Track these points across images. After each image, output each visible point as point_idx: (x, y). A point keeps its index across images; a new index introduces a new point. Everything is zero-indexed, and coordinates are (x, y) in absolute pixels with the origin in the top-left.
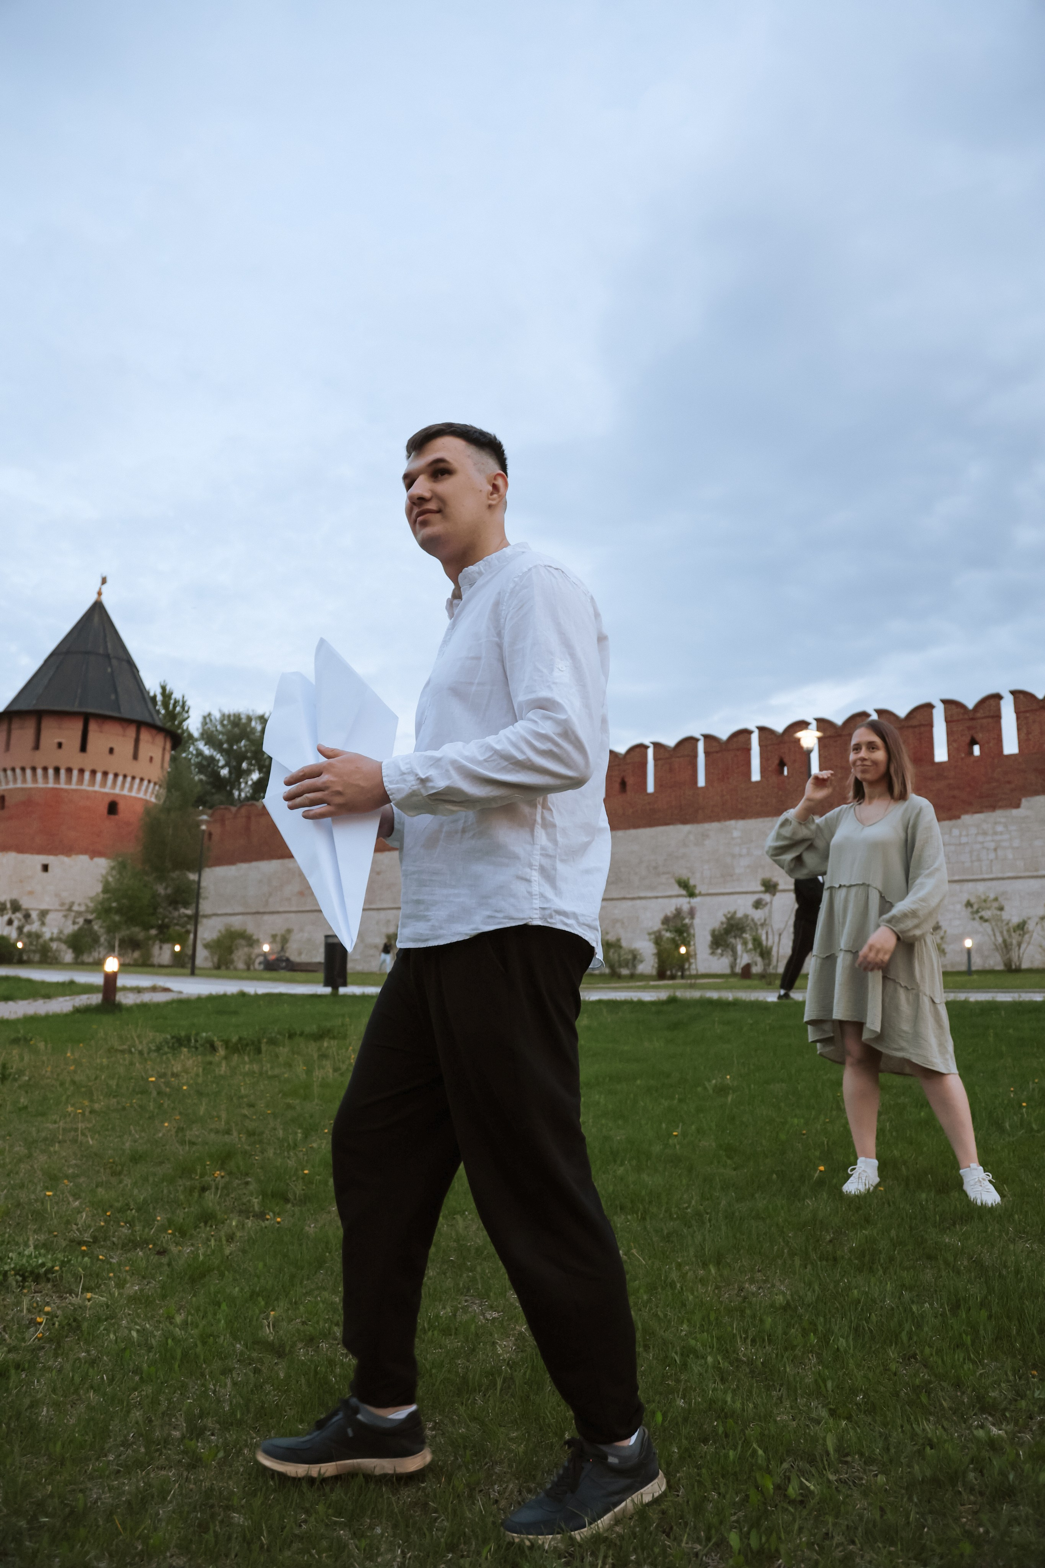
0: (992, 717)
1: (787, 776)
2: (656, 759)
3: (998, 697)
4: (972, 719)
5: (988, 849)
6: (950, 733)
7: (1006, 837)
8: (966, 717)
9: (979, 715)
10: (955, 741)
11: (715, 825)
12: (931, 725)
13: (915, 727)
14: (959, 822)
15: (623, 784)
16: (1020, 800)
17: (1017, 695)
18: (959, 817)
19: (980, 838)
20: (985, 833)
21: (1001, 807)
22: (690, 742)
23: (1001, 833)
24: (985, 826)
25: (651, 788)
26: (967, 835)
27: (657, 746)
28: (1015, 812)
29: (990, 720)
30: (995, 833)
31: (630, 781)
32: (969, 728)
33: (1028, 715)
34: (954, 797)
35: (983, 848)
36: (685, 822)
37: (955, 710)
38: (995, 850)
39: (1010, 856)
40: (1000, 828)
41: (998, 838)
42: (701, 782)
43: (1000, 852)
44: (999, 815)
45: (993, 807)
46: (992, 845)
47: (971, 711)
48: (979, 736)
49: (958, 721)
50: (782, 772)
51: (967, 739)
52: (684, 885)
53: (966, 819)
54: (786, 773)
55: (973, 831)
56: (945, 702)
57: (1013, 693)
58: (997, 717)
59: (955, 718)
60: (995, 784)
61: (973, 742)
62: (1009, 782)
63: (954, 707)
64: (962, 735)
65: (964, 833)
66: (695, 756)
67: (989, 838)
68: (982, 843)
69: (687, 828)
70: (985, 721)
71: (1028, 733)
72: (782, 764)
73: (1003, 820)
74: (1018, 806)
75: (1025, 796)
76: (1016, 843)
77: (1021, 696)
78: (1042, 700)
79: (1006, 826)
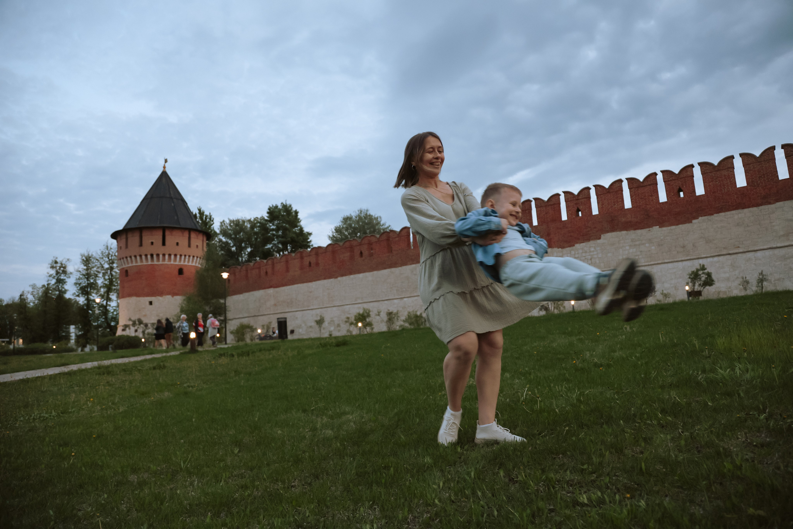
0: (586, 198)
3: (588, 189)
4: (577, 200)
5: (588, 259)
6: (567, 207)
7: (595, 253)
8: (574, 199)
9: (580, 197)
10: (570, 210)
12: (559, 204)
13: (552, 205)
14: (574, 248)
16: (601, 236)
17: (597, 187)
18: (574, 246)
19: (584, 255)
20: (586, 252)
21: (592, 239)
23: (593, 251)
24: (585, 249)
26: (578, 254)
28: (598, 241)
29: (585, 200)
30: (590, 252)
32: (576, 204)
33: (602, 196)
34: (571, 236)
35: (586, 259)
37: (569, 196)
38: (591, 259)
39: (598, 262)
40: (592, 249)
41: (592, 253)
43: (593, 260)
44: (592, 243)
45: (588, 240)
46: (589, 257)
47: (576, 196)
48: (581, 207)
49: (571, 201)
51: (576, 209)
53: (577, 246)
55: (580, 251)
56: (564, 192)
57: (594, 186)
58: (589, 198)
59: (570, 200)
60: (589, 229)
61: (578, 210)
62: (595, 228)
63: (569, 194)
64: (573, 207)
65: (577, 253)
67: (588, 254)
68: (585, 256)
70: (583, 200)
71: (602, 205)
73: (593, 245)
74: (600, 238)
75: (603, 233)
76: (600, 255)
77: (599, 187)
78: (607, 189)
79: (595, 248)
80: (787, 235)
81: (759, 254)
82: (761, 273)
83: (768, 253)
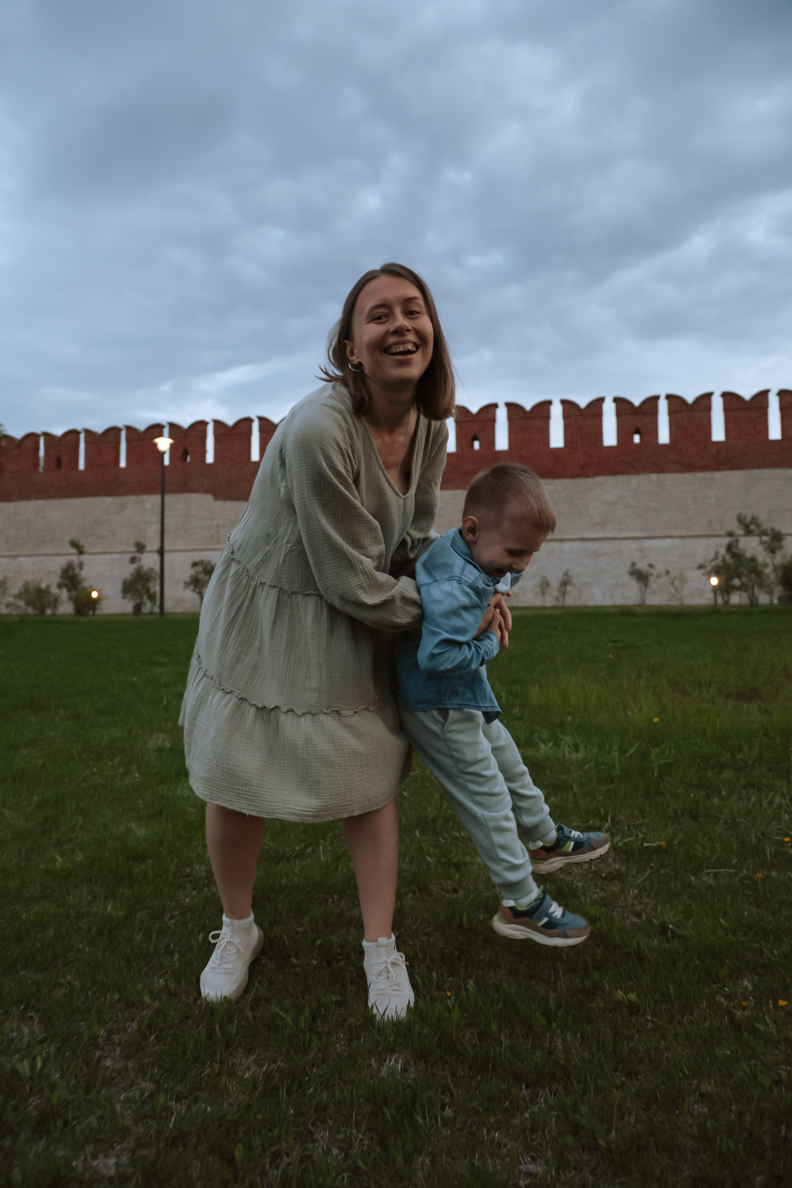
1: (190, 463)
2: (86, 443)
11: (132, 499)
15: (59, 462)
22: (113, 431)
25: (82, 466)
27: (88, 432)
31: (65, 459)
36: (109, 494)
42: (123, 464)
50: (185, 459)
52: (75, 544)
54: (189, 459)
66: (118, 443)
69: (109, 500)
72: (186, 453)
80: (603, 523)
81: (566, 546)
82: (566, 574)
83: (577, 545)
